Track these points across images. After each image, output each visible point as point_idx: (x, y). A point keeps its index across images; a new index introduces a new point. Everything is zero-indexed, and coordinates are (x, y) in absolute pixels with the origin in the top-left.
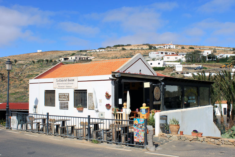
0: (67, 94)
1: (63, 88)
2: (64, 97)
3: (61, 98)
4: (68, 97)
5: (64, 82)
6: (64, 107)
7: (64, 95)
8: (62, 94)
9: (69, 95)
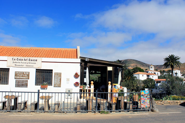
0: (27, 72)
1: (22, 67)
2: (22, 75)
3: (19, 76)
4: (28, 75)
5: (23, 61)
6: (22, 85)
7: (23, 74)
8: (20, 72)
9: (29, 74)
